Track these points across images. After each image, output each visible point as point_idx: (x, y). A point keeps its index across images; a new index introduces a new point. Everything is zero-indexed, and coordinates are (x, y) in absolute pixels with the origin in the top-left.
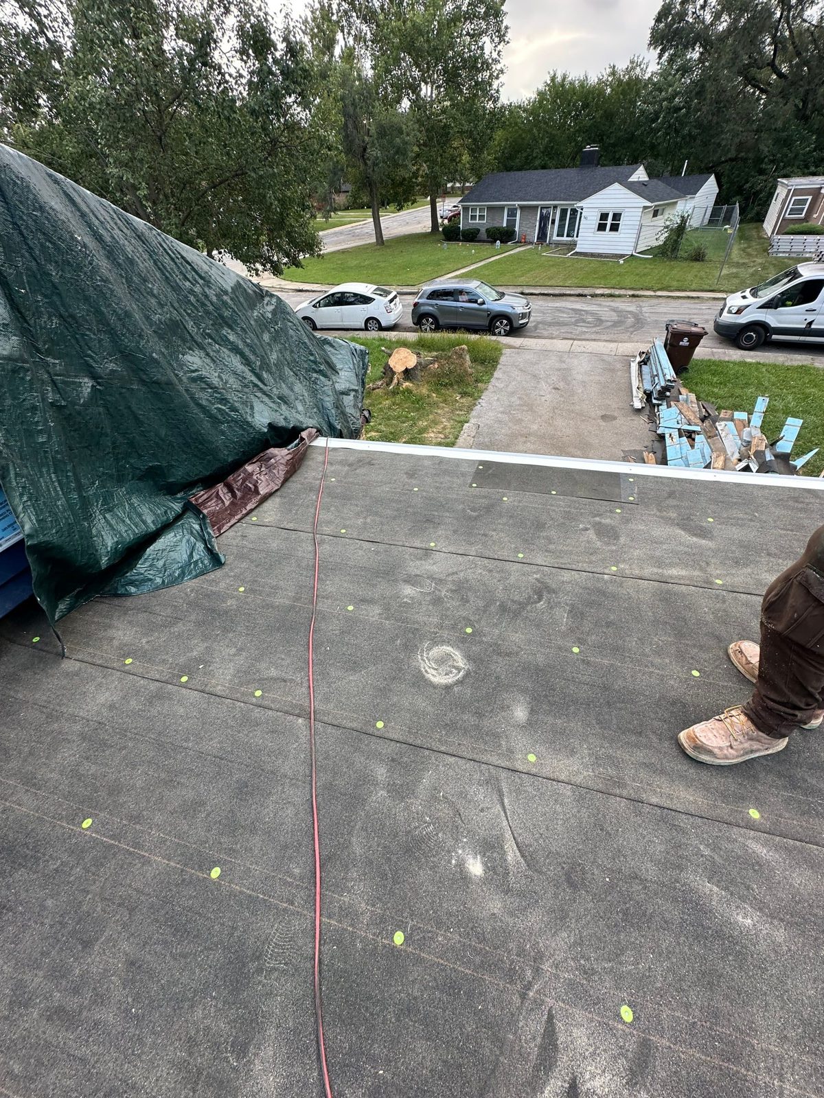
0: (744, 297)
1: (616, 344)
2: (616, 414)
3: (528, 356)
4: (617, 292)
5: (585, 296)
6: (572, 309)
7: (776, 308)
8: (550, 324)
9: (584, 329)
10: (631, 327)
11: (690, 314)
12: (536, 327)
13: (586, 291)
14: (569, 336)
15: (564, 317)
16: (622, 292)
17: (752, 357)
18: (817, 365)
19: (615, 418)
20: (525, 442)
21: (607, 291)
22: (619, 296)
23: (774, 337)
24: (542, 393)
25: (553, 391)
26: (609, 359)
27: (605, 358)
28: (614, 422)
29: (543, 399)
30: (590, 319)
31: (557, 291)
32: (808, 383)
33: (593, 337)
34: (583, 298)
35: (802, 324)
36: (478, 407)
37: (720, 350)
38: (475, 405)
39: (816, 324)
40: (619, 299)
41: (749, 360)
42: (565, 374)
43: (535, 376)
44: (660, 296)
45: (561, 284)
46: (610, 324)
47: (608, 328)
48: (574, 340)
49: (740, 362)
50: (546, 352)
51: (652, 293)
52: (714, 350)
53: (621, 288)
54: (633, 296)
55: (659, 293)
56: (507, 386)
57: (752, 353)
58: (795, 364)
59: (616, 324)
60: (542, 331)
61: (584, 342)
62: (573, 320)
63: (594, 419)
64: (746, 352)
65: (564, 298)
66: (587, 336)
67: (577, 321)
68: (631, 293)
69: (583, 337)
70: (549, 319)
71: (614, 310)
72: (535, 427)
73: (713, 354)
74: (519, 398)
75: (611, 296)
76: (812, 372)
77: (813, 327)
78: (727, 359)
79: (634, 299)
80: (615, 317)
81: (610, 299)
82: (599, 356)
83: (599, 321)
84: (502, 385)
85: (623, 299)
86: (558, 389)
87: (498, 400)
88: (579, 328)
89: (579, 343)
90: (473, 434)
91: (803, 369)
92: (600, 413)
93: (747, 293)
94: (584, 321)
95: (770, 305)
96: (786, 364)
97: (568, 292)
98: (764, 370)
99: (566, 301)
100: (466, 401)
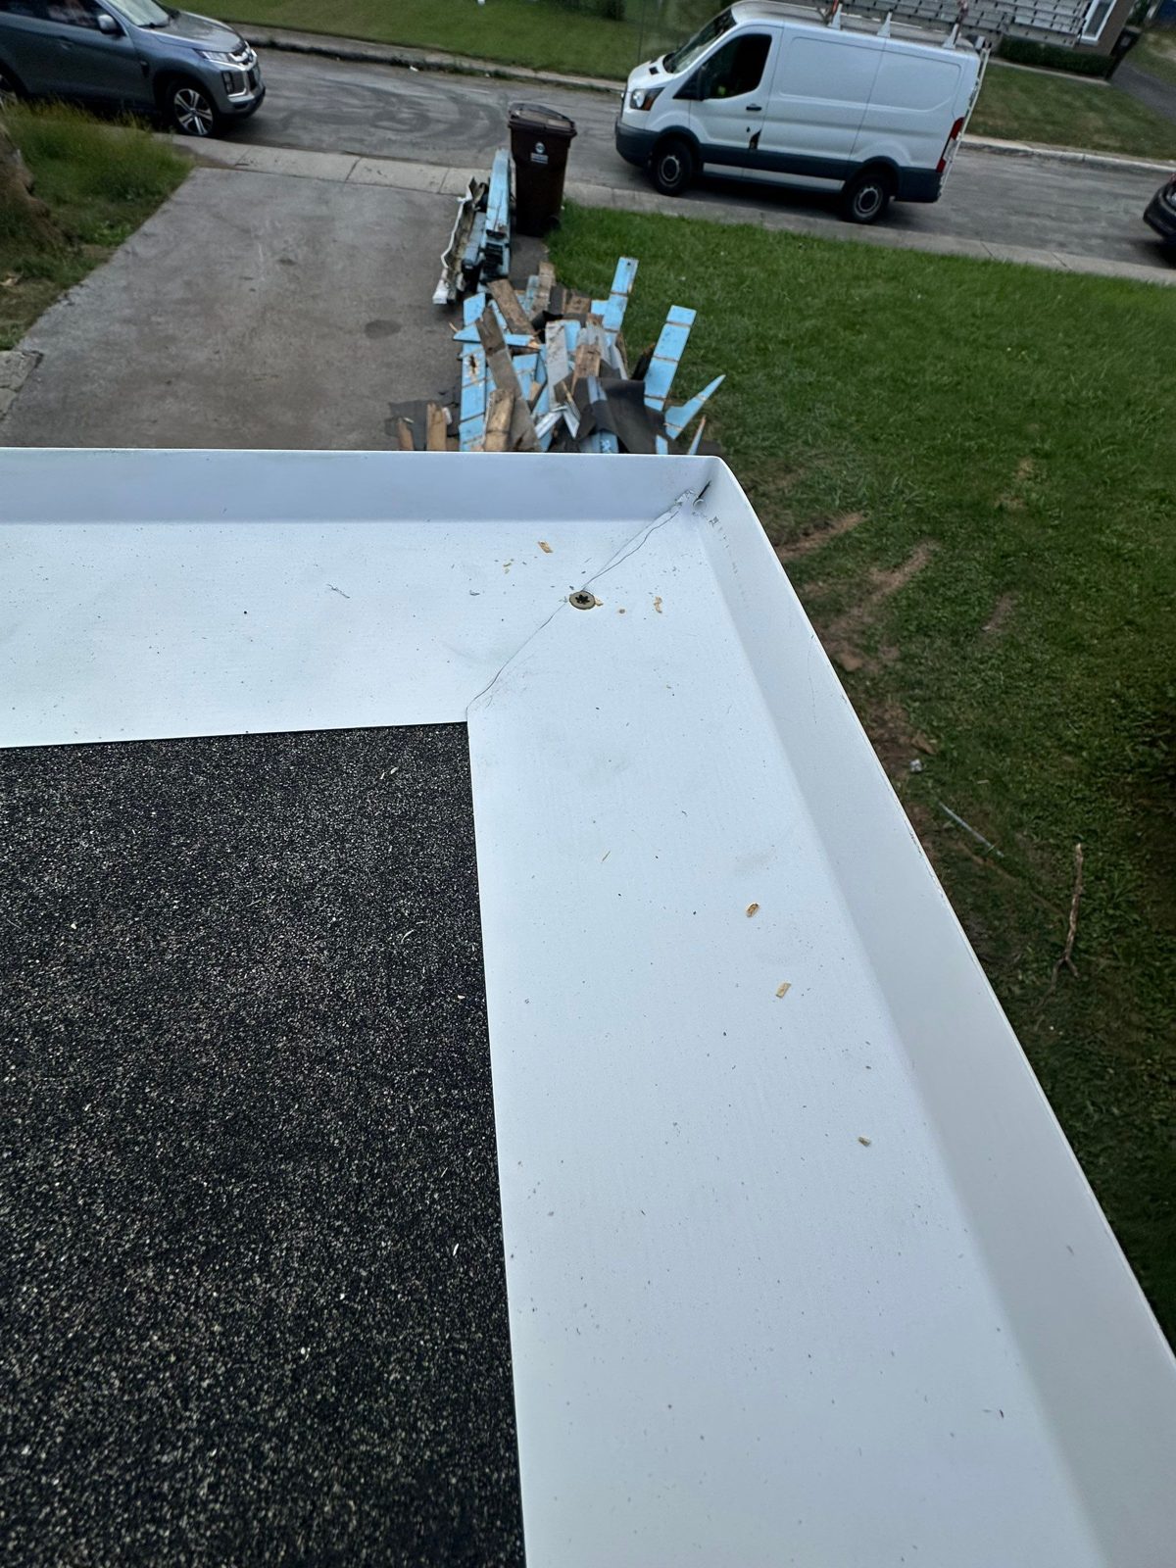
0: (653, 71)
1: (445, 169)
2: (400, 320)
3: (245, 185)
4: (466, 63)
5: (405, 65)
6: (374, 91)
7: (702, 98)
8: (321, 119)
9: (390, 135)
10: (481, 137)
11: (588, 120)
12: (286, 123)
13: (408, 55)
14: (357, 147)
15: (352, 105)
16: (477, 65)
17: (674, 207)
18: (768, 225)
19: (394, 328)
20: (161, 397)
21: (447, 60)
22: (471, 73)
23: (708, 167)
24: (248, 273)
25: (278, 267)
26: (423, 200)
27: (417, 197)
28: (391, 338)
29: (248, 285)
30: (405, 114)
31: (347, 48)
32: (748, 257)
33: (406, 152)
34: (402, 71)
35: (742, 139)
36: (59, 307)
37: (626, 192)
38: (54, 300)
39: (765, 142)
40: (469, 80)
41: (667, 212)
42: (316, 231)
43: (246, 231)
44: (545, 82)
45: (357, 33)
46: (442, 127)
47: (437, 135)
48: (361, 155)
49: (653, 215)
50: (293, 180)
51: (530, 73)
52: (618, 192)
53: (476, 57)
54: (497, 75)
55: (543, 75)
56: (166, 253)
57: (676, 201)
58: (734, 221)
59: (455, 129)
60: (300, 133)
61: (381, 163)
62: (371, 113)
63: (350, 332)
64: (666, 198)
65: (364, 66)
66: (394, 151)
67: (379, 117)
68: (492, 67)
69: (385, 152)
70: (319, 107)
71: (456, 99)
72: (200, 356)
73: (614, 197)
74: (188, 284)
75: (456, 71)
76: (758, 236)
77: (761, 146)
78: (635, 208)
79: (498, 83)
80: (453, 113)
81: (453, 77)
82: (404, 192)
83: (423, 120)
84: (153, 252)
85: (476, 81)
86: (290, 262)
87: (126, 289)
88: (381, 133)
89: (371, 162)
90: (17, 381)
91: (746, 231)
92: (366, 318)
93: (659, 64)
94: (392, 118)
95: (692, 91)
96: (722, 221)
97: (371, 53)
98: (687, 231)
99: (367, 72)
100: (30, 290)
